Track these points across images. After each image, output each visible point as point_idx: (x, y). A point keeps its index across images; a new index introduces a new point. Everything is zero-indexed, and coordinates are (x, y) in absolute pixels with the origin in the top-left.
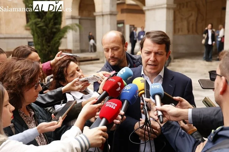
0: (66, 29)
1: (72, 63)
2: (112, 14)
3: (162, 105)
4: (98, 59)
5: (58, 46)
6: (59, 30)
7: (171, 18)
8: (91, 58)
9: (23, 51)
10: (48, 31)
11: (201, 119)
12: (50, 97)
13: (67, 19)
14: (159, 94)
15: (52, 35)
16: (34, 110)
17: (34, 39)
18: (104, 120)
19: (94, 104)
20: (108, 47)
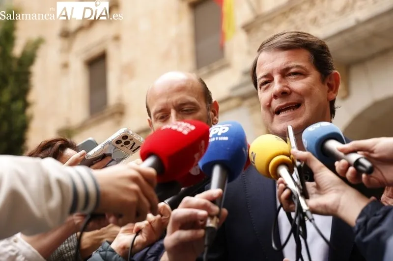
20: (167, 104)
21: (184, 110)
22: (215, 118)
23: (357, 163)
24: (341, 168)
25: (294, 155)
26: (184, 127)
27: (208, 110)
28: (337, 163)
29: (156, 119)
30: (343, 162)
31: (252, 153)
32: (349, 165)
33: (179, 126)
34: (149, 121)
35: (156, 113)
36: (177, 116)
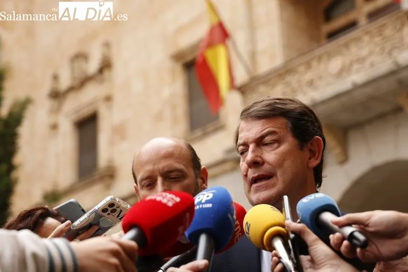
20: (153, 171)
21: (171, 177)
22: (204, 185)
23: (351, 237)
24: (336, 241)
25: (289, 227)
26: (169, 199)
27: (196, 177)
28: (331, 236)
29: (142, 187)
30: (337, 234)
31: (247, 223)
32: (343, 239)
33: (164, 198)
34: (135, 187)
35: (142, 180)
36: (163, 184)
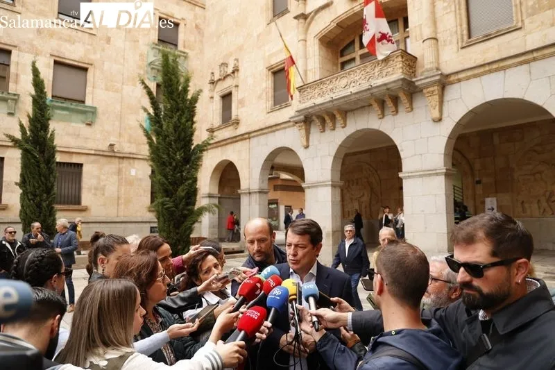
0: (201, 210)
1: (210, 257)
2: (261, 192)
3: (317, 308)
4: (242, 252)
5: (190, 233)
6: (192, 212)
7: (338, 198)
8: (233, 249)
9: (153, 242)
10: (177, 214)
11: (362, 324)
12: (183, 299)
13: (203, 197)
14: (314, 296)
15: (182, 219)
16: (161, 315)
17: (159, 224)
18: (243, 333)
19: (231, 312)
